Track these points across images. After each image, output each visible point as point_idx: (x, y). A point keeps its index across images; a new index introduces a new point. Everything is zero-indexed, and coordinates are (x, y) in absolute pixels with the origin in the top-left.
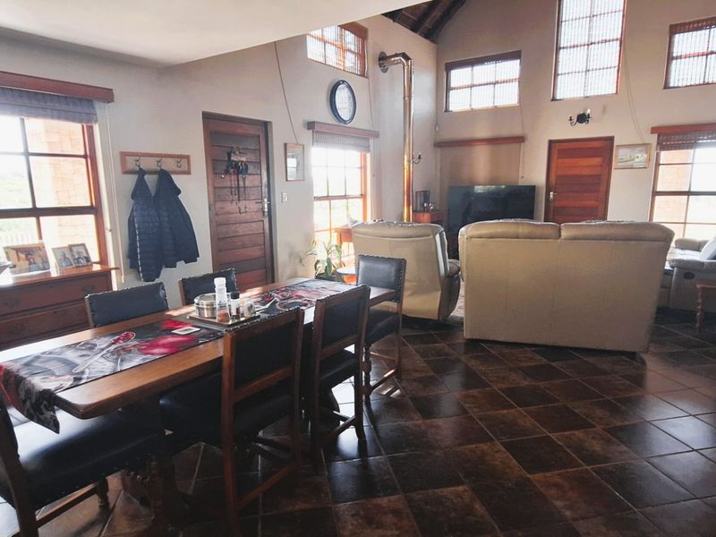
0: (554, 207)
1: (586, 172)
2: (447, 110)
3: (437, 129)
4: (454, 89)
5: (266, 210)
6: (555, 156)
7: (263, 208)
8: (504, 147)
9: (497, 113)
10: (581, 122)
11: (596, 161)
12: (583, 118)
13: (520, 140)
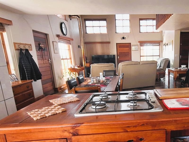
0: (119, 60)
1: (126, 51)
2: (86, 33)
3: (84, 38)
4: (87, 27)
5: (50, 63)
6: (118, 47)
7: (49, 62)
8: (105, 44)
9: (101, 35)
10: (123, 39)
11: (128, 49)
12: (123, 38)
13: (109, 43)
